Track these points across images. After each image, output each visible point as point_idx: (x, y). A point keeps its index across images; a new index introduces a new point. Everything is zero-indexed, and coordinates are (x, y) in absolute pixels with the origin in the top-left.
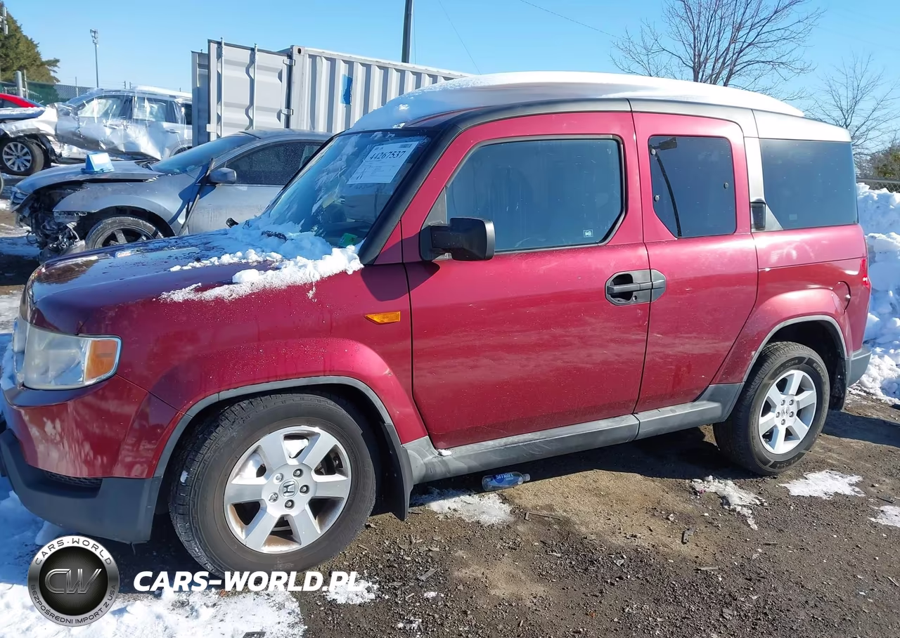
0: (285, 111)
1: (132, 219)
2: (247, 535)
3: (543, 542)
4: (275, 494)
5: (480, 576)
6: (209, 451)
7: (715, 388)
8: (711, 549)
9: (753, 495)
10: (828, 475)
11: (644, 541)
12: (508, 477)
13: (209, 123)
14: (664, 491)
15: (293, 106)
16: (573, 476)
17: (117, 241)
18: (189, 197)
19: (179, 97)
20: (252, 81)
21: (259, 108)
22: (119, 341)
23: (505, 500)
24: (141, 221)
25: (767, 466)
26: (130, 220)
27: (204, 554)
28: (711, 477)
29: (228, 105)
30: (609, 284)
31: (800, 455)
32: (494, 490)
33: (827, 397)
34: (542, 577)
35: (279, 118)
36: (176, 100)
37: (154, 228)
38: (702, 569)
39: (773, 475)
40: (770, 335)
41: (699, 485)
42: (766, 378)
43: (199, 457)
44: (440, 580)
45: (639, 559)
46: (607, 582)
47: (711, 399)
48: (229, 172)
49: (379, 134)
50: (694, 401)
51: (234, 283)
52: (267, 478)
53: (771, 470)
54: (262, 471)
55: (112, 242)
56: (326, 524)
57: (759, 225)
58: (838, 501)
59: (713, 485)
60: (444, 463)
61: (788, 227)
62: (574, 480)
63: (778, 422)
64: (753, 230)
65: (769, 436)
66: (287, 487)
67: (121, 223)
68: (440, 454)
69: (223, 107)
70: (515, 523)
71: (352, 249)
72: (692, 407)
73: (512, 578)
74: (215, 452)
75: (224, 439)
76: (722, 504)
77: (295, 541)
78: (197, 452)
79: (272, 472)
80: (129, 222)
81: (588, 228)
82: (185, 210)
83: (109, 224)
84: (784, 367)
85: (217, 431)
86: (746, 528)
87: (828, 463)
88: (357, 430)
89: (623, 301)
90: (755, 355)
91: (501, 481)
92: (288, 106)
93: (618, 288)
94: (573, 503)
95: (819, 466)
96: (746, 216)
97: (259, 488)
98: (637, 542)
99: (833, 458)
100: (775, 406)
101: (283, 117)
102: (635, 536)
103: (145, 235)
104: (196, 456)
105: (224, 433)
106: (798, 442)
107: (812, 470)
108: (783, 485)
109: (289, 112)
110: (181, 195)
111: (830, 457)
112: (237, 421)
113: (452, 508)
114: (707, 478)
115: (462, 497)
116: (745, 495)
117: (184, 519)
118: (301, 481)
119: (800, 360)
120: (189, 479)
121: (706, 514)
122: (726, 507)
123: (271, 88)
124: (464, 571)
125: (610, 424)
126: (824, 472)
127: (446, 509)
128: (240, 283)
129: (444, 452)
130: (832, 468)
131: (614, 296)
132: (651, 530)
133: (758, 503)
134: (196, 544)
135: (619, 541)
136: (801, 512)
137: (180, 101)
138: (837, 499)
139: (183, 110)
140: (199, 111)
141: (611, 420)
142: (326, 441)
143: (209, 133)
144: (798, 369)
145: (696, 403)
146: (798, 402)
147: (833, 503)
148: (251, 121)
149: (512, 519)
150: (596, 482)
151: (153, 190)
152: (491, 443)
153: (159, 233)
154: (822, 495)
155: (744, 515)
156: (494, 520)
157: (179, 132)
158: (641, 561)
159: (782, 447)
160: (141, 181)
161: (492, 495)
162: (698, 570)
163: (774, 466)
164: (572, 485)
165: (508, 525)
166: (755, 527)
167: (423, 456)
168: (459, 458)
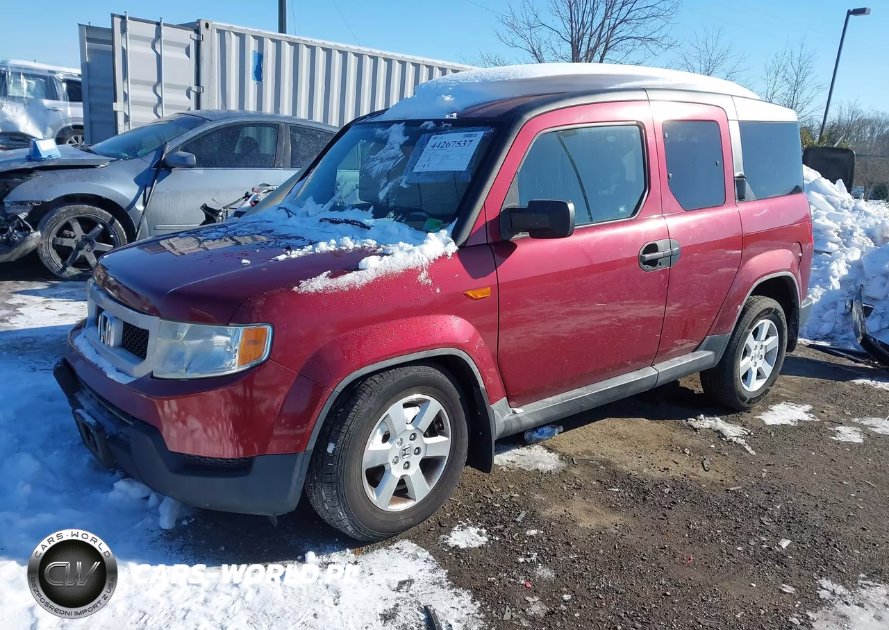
0: (195, 88)
1: (87, 206)
2: (378, 496)
3: (599, 481)
4: (397, 457)
5: (564, 513)
6: (352, 423)
7: (711, 339)
8: (729, 473)
9: (739, 427)
10: (786, 406)
11: (676, 472)
12: (547, 430)
13: (115, 101)
14: (670, 430)
15: (203, 83)
16: (593, 425)
17: (72, 230)
18: (146, 182)
19: (59, 72)
20: (159, 58)
21: (169, 86)
22: (269, 329)
23: (550, 450)
24: (97, 209)
25: (745, 403)
26: (85, 209)
27: (346, 517)
28: (702, 416)
29: (135, 82)
30: (641, 253)
31: (767, 391)
32: (537, 442)
33: (786, 341)
34: (613, 509)
35: (189, 96)
36: (56, 76)
37: (111, 216)
38: (731, 489)
39: (747, 410)
40: (751, 291)
41: (696, 423)
42: (746, 328)
43: (345, 429)
44: (533, 520)
45: (680, 486)
46: (665, 507)
47: (707, 349)
48: (188, 156)
49: (431, 125)
50: (694, 351)
51: (361, 270)
52: (391, 443)
53: (747, 405)
54: (386, 438)
55: (66, 232)
56: (433, 480)
57: (741, 197)
58: (802, 426)
59: (705, 422)
60: (518, 419)
61: (760, 197)
62: (596, 427)
63: (751, 364)
64: (737, 201)
65: (745, 377)
66: (405, 450)
67: (77, 211)
68: (514, 412)
69: (129, 85)
70: (568, 467)
71: (445, 233)
72: (693, 356)
73: (589, 512)
74: (357, 424)
75: (364, 410)
76: (719, 437)
77: (411, 499)
78: (342, 424)
79: (396, 437)
80: (84, 210)
81: (622, 205)
82: (142, 196)
83: (63, 213)
84: (759, 317)
85: (357, 403)
86: (746, 454)
87: (782, 397)
88: (456, 395)
89: (651, 268)
90: (740, 308)
91: (542, 433)
92: (198, 83)
93: (648, 256)
94: (606, 449)
95: (777, 400)
96: (732, 190)
97: (386, 452)
98: (671, 473)
99: (784, 392)
100: (751, 351)
101: (193, 95)
102: (667, 469)
103: (102, 224)
104: (341, 427)
105: (363, 405)
106: (766, 380)
107: (773, 403)
108: (758, 417)
109: (199, 89)
110: (137, 181)
111: (781, 392)
112: (373, 394)
113: (510, 460)
114: (698, 417)
115: (513, 450)
116: (734, 428)
117: (332, 486)
118: (415, 444)
119: (769, 310)
120: (337, 450)
121: (713, 446)
122: (724, 439)
123: (179, 64)
124: (549, 510)
125: (637, 376)
126: (782, 404)
127: (505, 463)
128: (366, 269)
129: (519, 410)
130: (787, 400)
131: (645, 263)
132: (677, 463)
133: (747, 433)
134: (341, 508)
135: (657, 475)
136: (780, 437)
137: (61, 77)
138: (802, 424)
139: (64, 85)
140: (89, 88)
141: (637, 372)
142: (435, 407)
143: (116, 113)
144: (767, 318)
145: (695, 353)
146: (766, 346)
147: (801, 428)
148: (160, 99)
149: (563, 465)
150: (614, 428)
151: (107, 178)
152: (550, 399)
153: (116, 221)
154: (790, 423)
155: (740, 444)
156: (550, 467)
157: (62, 109)
158: (682, 489)
159: (755, 385)
160: (93, 167)
161: (536, 447)
162: (727, 490)
163: (749, 402)
164: (598, 432)
165: (563, 470)
166: (753, 452)
167: (503, 415)
168: (529, 415)
